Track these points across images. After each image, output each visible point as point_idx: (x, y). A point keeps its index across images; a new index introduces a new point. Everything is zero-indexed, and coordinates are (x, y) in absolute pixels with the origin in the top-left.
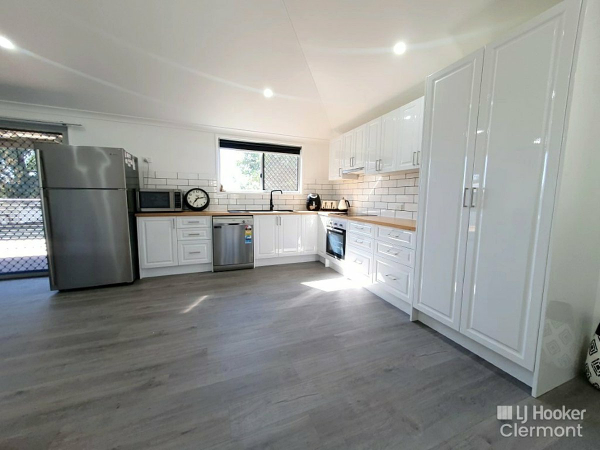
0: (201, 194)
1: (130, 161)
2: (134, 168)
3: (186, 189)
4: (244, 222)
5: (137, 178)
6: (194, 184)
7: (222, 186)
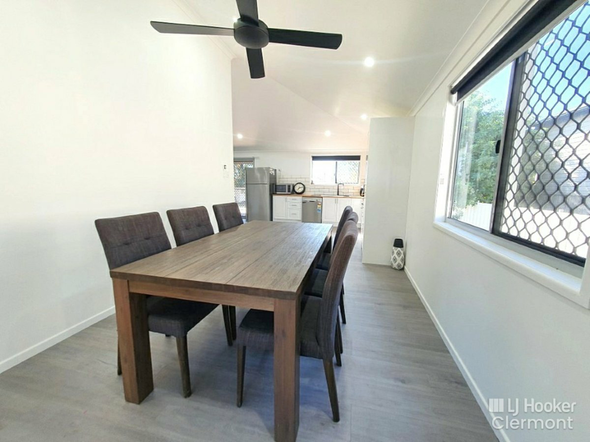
0: (301, 186)
1: (272, 172)
2: (274, 174)
3: (295, 183)
4: (317, 200)
5: (275, 178)
6: (299, 180)
7: (312, 181)
